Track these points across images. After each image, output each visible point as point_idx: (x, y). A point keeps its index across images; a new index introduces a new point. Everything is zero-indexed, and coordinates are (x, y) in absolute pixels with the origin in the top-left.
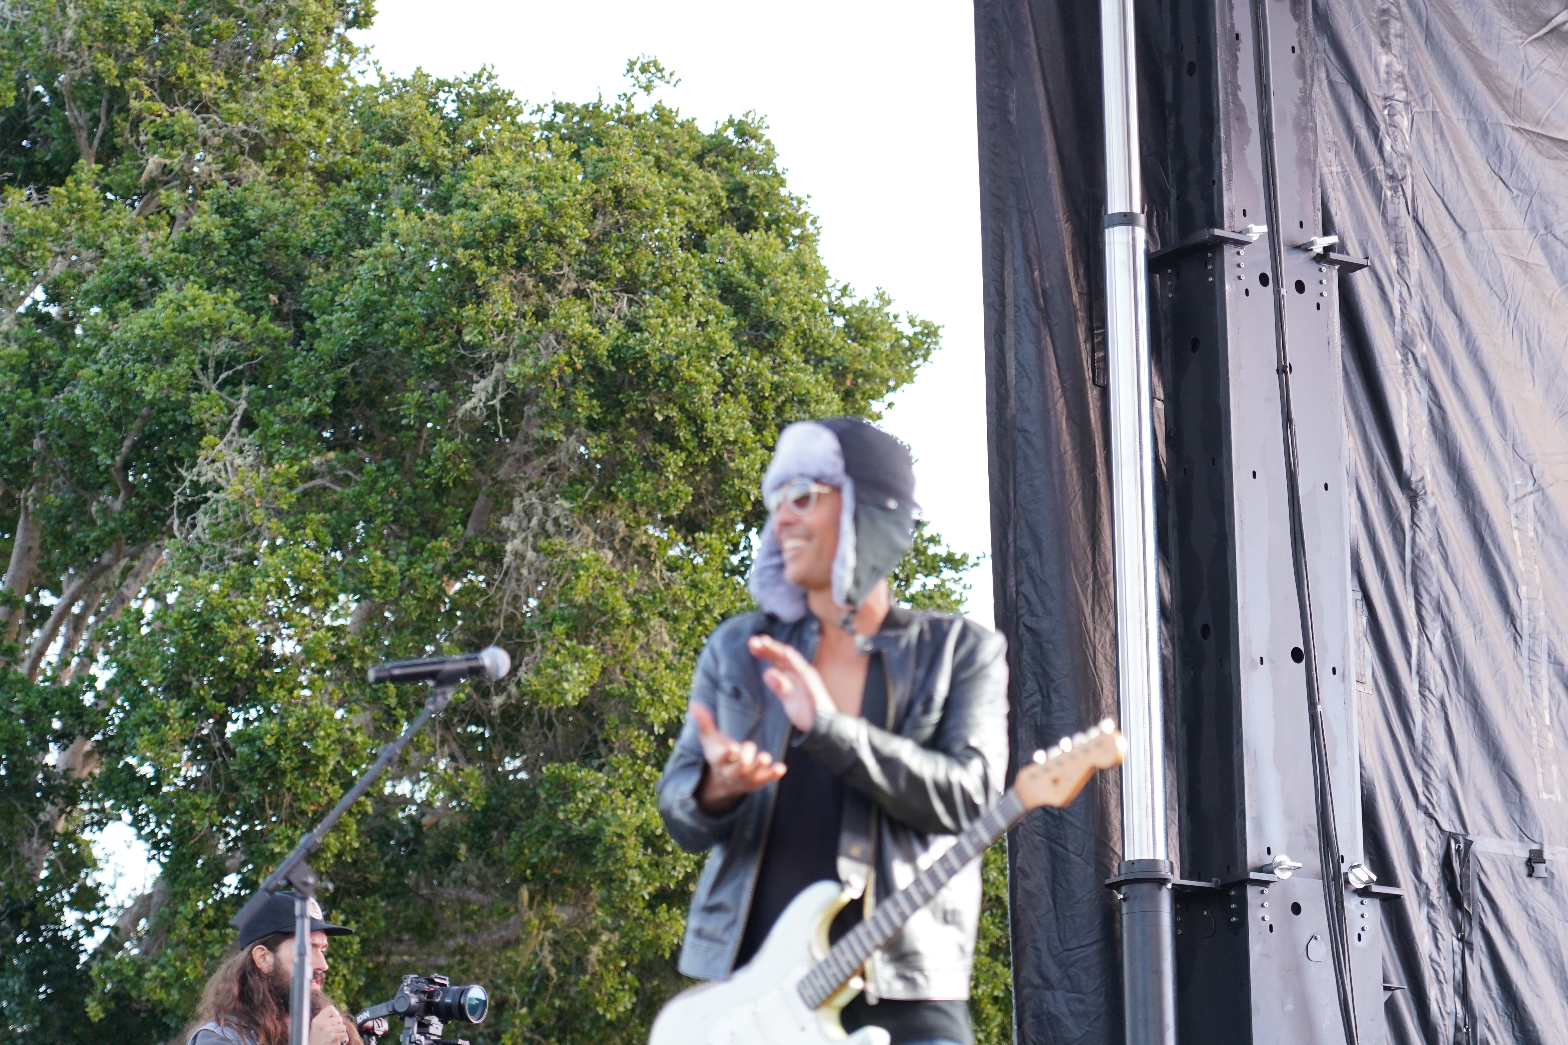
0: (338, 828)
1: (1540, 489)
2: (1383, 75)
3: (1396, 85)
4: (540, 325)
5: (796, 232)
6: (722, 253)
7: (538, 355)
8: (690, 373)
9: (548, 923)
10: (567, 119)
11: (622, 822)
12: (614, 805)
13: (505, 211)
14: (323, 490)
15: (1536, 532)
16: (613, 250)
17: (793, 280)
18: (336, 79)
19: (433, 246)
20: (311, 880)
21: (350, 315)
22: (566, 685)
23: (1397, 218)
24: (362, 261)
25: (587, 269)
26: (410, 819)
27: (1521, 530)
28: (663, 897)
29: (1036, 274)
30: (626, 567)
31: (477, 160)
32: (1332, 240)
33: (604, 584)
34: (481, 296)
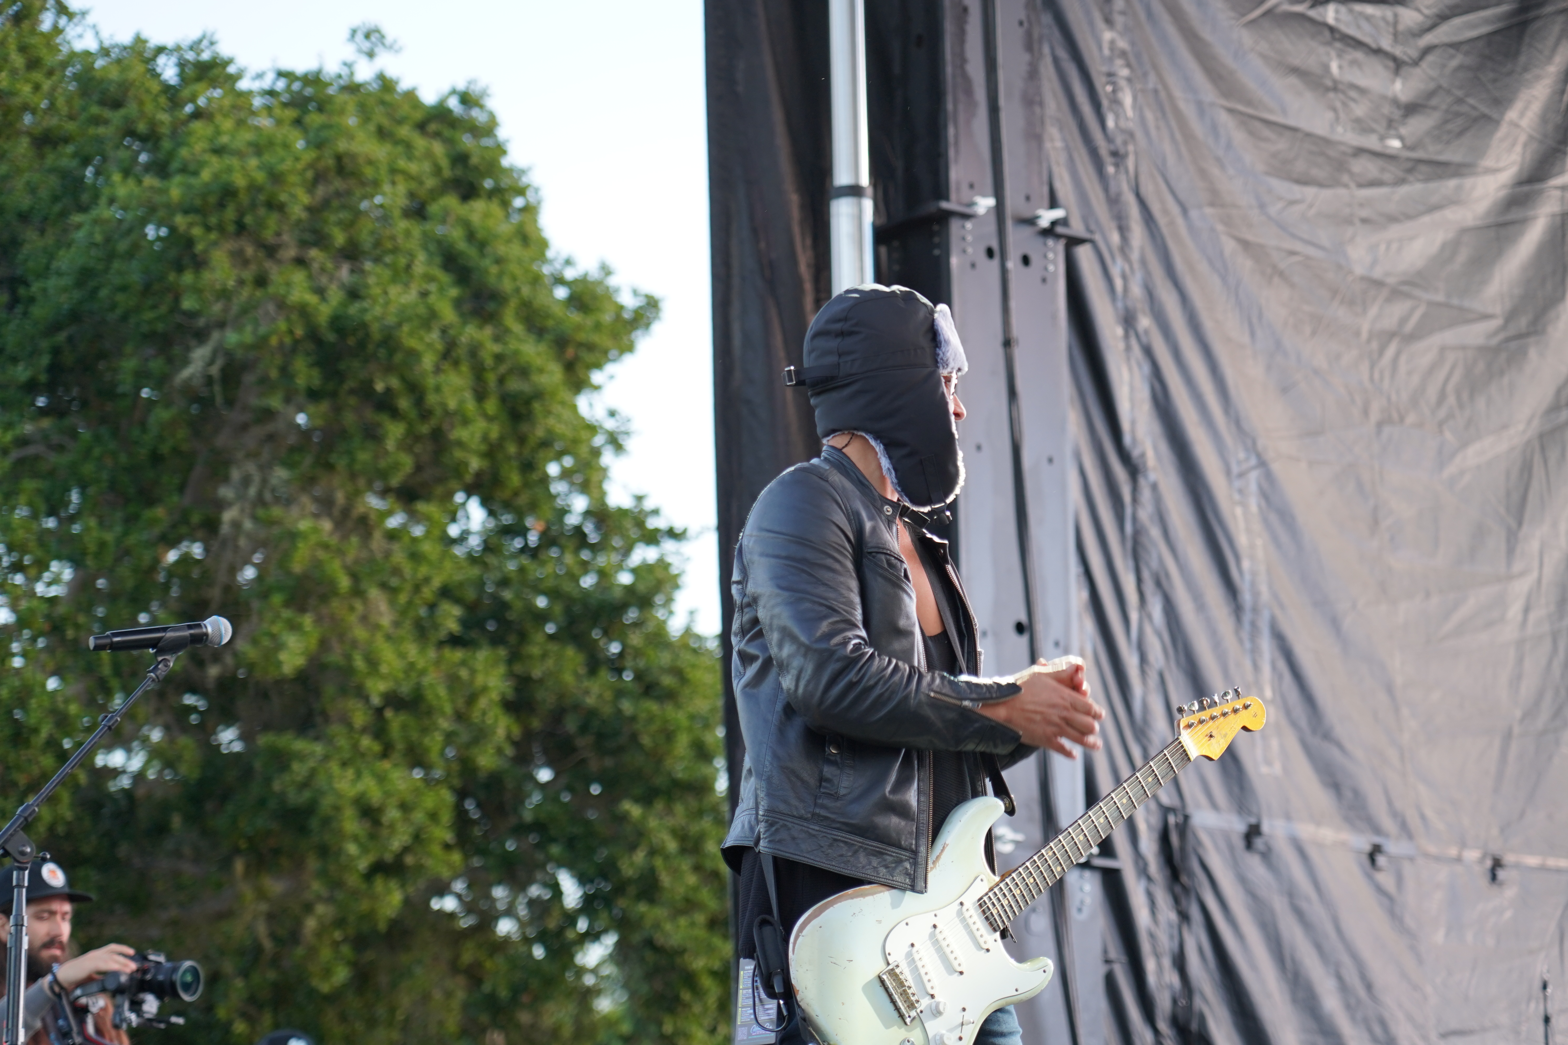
0: (52, 800)
1: (1262, 464)
2: (1106, 52)
3: (1119, 62)
4: (259, 293)
5: (518, 202)
6: (443, 221)
7: (256, 323)
8: (412, 343)
9: (261, 895)
10: (289, 86)
11: (339, 795)
12: (330, 777)
13: (225, 177)
14: (37, 458)
15: (1259, 506)
16: (333, 218)
17: (515, 250)
18: (52, 43)
19: (151, 212)
20: (29, 850)
21: (65, 281)
22: (283, 656)
23: (1119, 195)
24: (79, 226)
25: (308, 236)
26: (123, 790)
27: (1244, 505)
28: (379, 869)
29: (763, 245)
30: (345, 537)
31: (197, 126)
32: (1058, 214)
33: (321, 554)
34: (199, 264)
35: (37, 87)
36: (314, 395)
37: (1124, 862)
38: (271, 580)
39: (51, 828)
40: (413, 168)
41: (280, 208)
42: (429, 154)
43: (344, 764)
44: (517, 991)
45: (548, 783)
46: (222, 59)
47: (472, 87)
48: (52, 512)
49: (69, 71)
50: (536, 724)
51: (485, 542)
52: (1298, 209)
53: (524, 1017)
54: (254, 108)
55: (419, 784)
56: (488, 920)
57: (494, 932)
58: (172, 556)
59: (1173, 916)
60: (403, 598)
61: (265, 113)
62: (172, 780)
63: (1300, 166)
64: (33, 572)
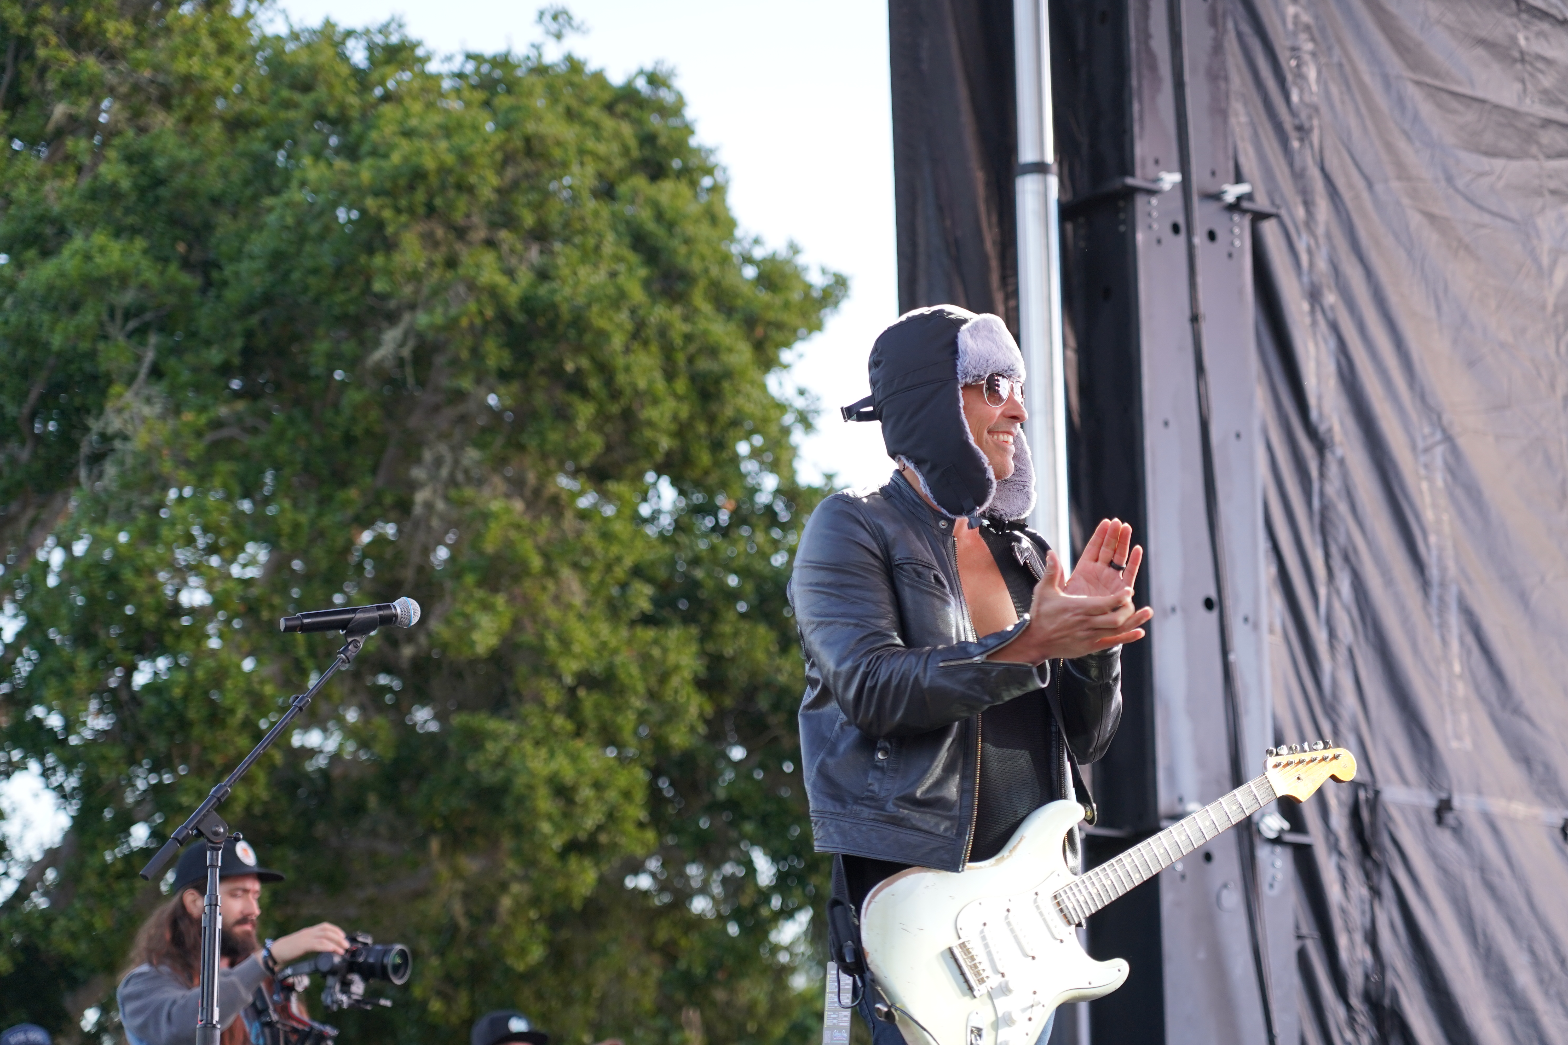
0: (247, 780)
1: (1448, 438)
2: (1290, 26)
3: (1303, 36)
4: (449, 275)
5: (707, 182)
6: (632, 202)
7: (447, 304)
8: (601, 323)
9: (457, 874)
10: (477, 69)
11: (532, 774)
12: (524, 756)
13: (415, 160)
14: (231, 440)
15: (1445, 481)
16: (522, 199)
17: (704, 230)
18: (243, 27)
19: (341, 195)
20: (222, 830)
21: (258, 265)
22: (476, 636)
23: (1304, 169)
24: (270, 209)
25: (497, 218)
26: (320, 770)
27: (1431, 480)
28: (573, 847)
29: (948, 223)
30: (537, 518)
31: (387, 109)
32: (1243, 189)
33: (513, 534)
34: (390, 246)
35: (228, 72)
36: (504, 376)
37: (1315, 837)
38: (463, 560)
39: (248, 808)
40: (602, 149)
41: (470, 190)
42: (617, 135)
43: (537, 743)
44: (712, 968)
45: (741, 762)
46: (411, 42)
47: (659, 67)
48: (247, 494)
49: (259, 56)
50: (728, 702)
51: (676, 521)
52: (1485, 181)
53: (720, 995)
54: (443, 91)
55: (612, 763)
56: (683, 897)
57: (689, 910)
58: (366, 537)
59: (1365, 892)
60: (595, 578)
61: (453, 95)
62: (368, 759)
63: (1488, 138)
64: (228, 554)
